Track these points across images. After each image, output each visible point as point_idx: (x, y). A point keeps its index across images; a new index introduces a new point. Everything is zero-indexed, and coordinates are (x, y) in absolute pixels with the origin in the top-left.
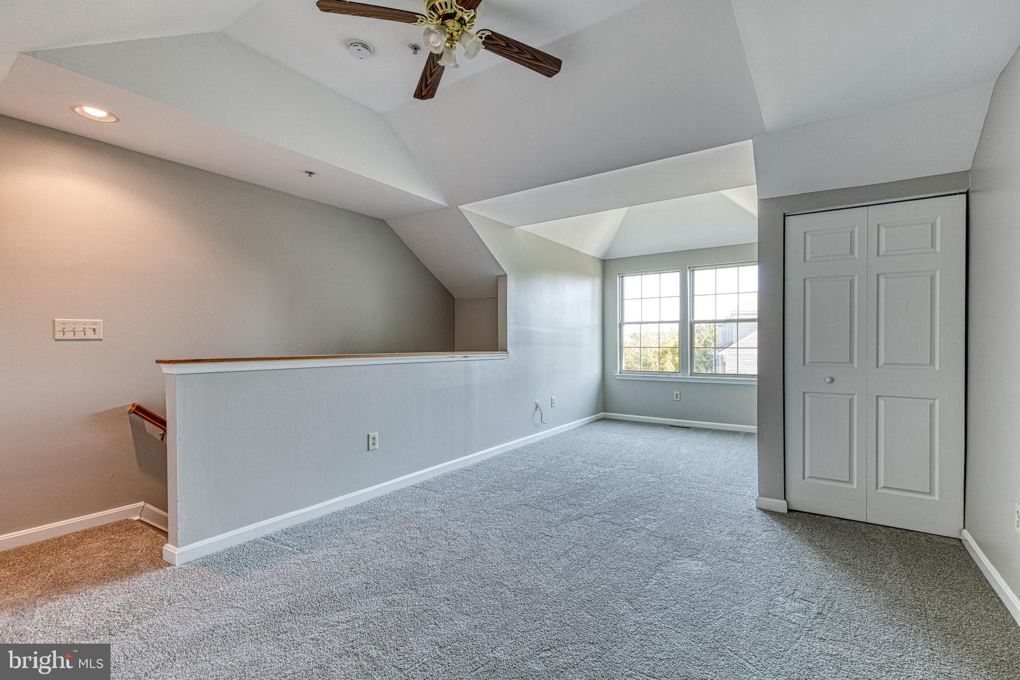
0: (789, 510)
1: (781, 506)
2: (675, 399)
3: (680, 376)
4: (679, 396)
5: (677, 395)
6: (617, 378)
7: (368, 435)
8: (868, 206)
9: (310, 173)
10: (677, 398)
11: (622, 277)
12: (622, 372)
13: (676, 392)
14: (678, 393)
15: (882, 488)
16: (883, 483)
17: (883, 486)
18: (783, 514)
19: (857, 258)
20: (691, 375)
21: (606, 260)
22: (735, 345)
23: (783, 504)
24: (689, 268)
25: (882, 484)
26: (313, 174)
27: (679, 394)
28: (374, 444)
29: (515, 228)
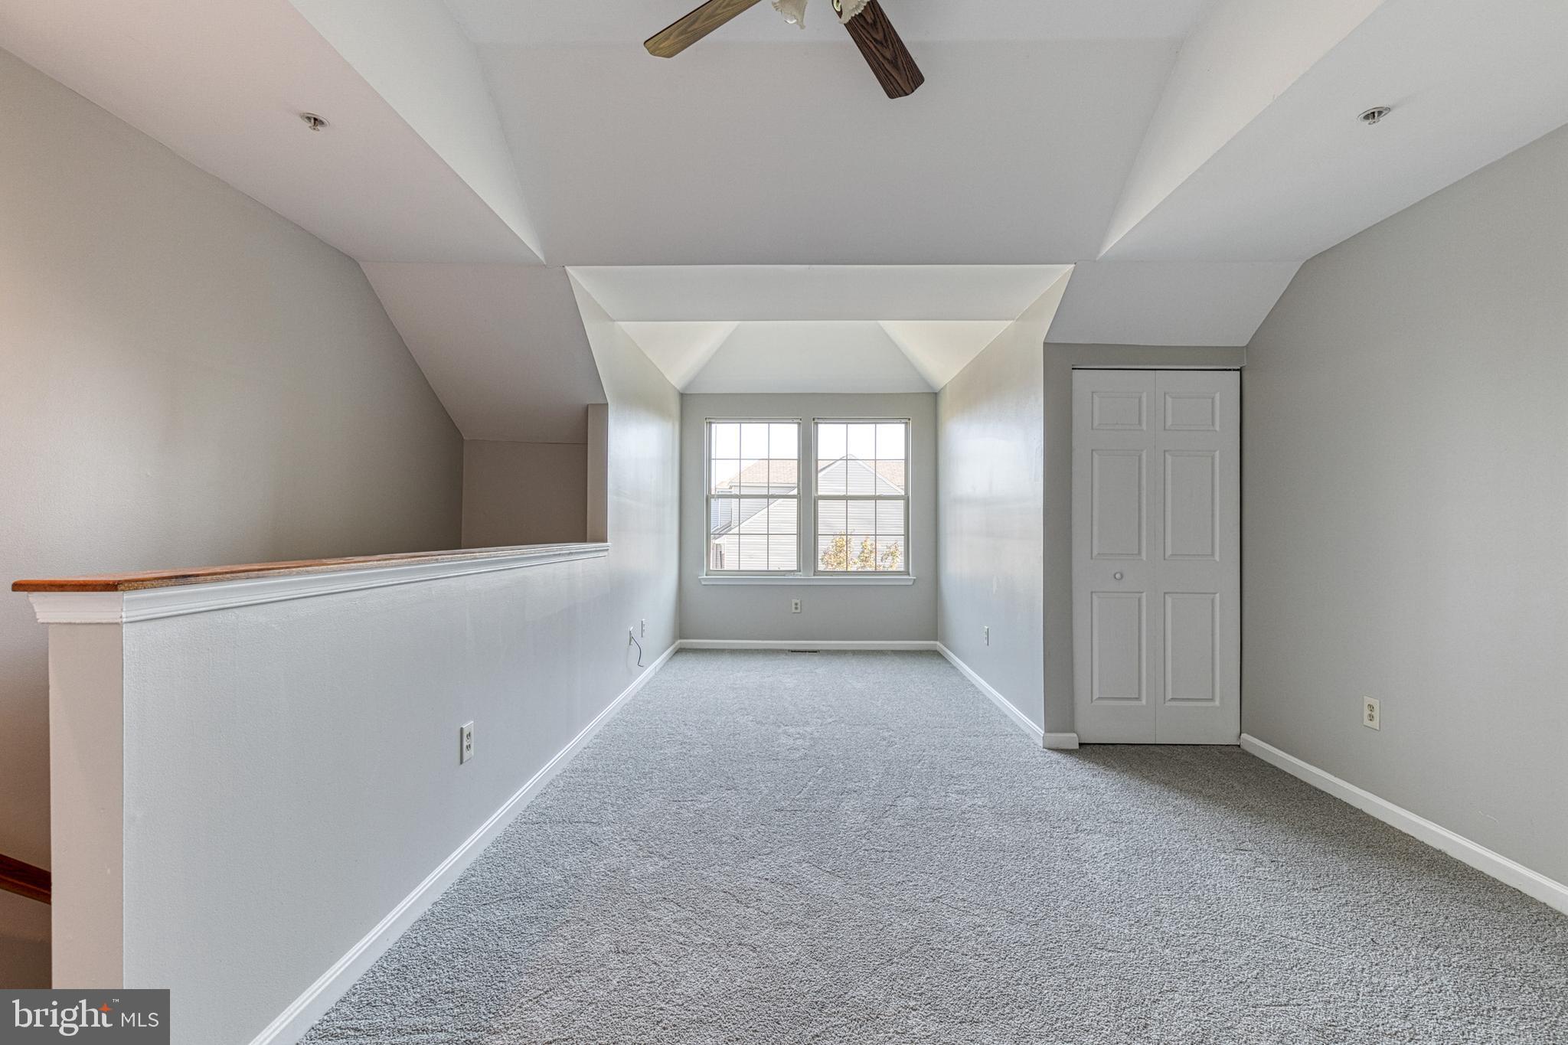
0: (1081, 745)
1: (1071, 740)
2: (794, 610)
3: (800, 576)
4: (799, 606)
5: (796, 604)
6: (703, 583)
7: (462, 729)
8: (1155, 370)
9: (315, 119)
10: (796, 608)
11: (710, 423)
12: (709, 573)
13: (794, 601)
14: (798, 601)
15: (1173, 699)
16: (1170, 694)
17: (1170, 697)
18: (1075, 750)
19: (1145, 429)
20: (814, 575)
21: (686, 394)
22: (736, 531)
23: (1073, 737)
24: (814, 419)
25: (1169, 696)
26: (322, 123)
27: (799, 604)
28: (469, 747)
29: (616, 323)
